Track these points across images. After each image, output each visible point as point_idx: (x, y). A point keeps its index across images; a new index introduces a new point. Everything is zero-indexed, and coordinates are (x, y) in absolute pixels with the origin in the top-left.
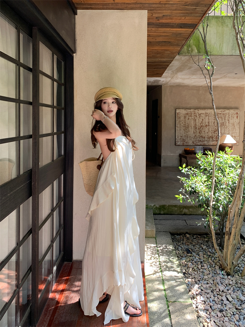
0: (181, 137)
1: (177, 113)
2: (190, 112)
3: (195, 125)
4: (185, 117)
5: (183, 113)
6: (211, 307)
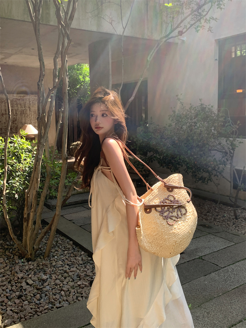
6: (7, 297)
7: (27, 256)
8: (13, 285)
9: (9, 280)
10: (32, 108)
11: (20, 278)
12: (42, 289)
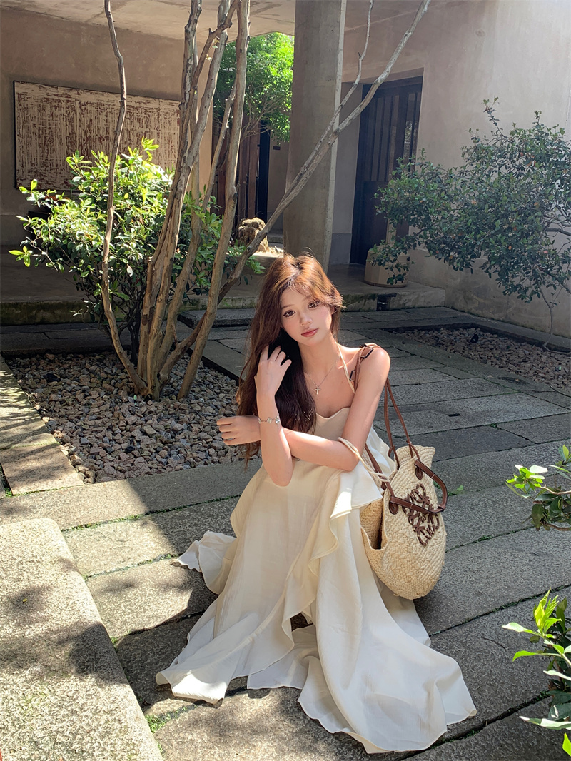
0: (32, 165)
1: (16, 96)
2: (57, 95)
3: (70, 134)
4: (41, 109)
5: (36, 95)
6: (105, 449)
7: (145, 392)
8: (117, 434)
9: (108, 425)
10: (162, 130)
11: (130, 423)
12: (171, 443)
